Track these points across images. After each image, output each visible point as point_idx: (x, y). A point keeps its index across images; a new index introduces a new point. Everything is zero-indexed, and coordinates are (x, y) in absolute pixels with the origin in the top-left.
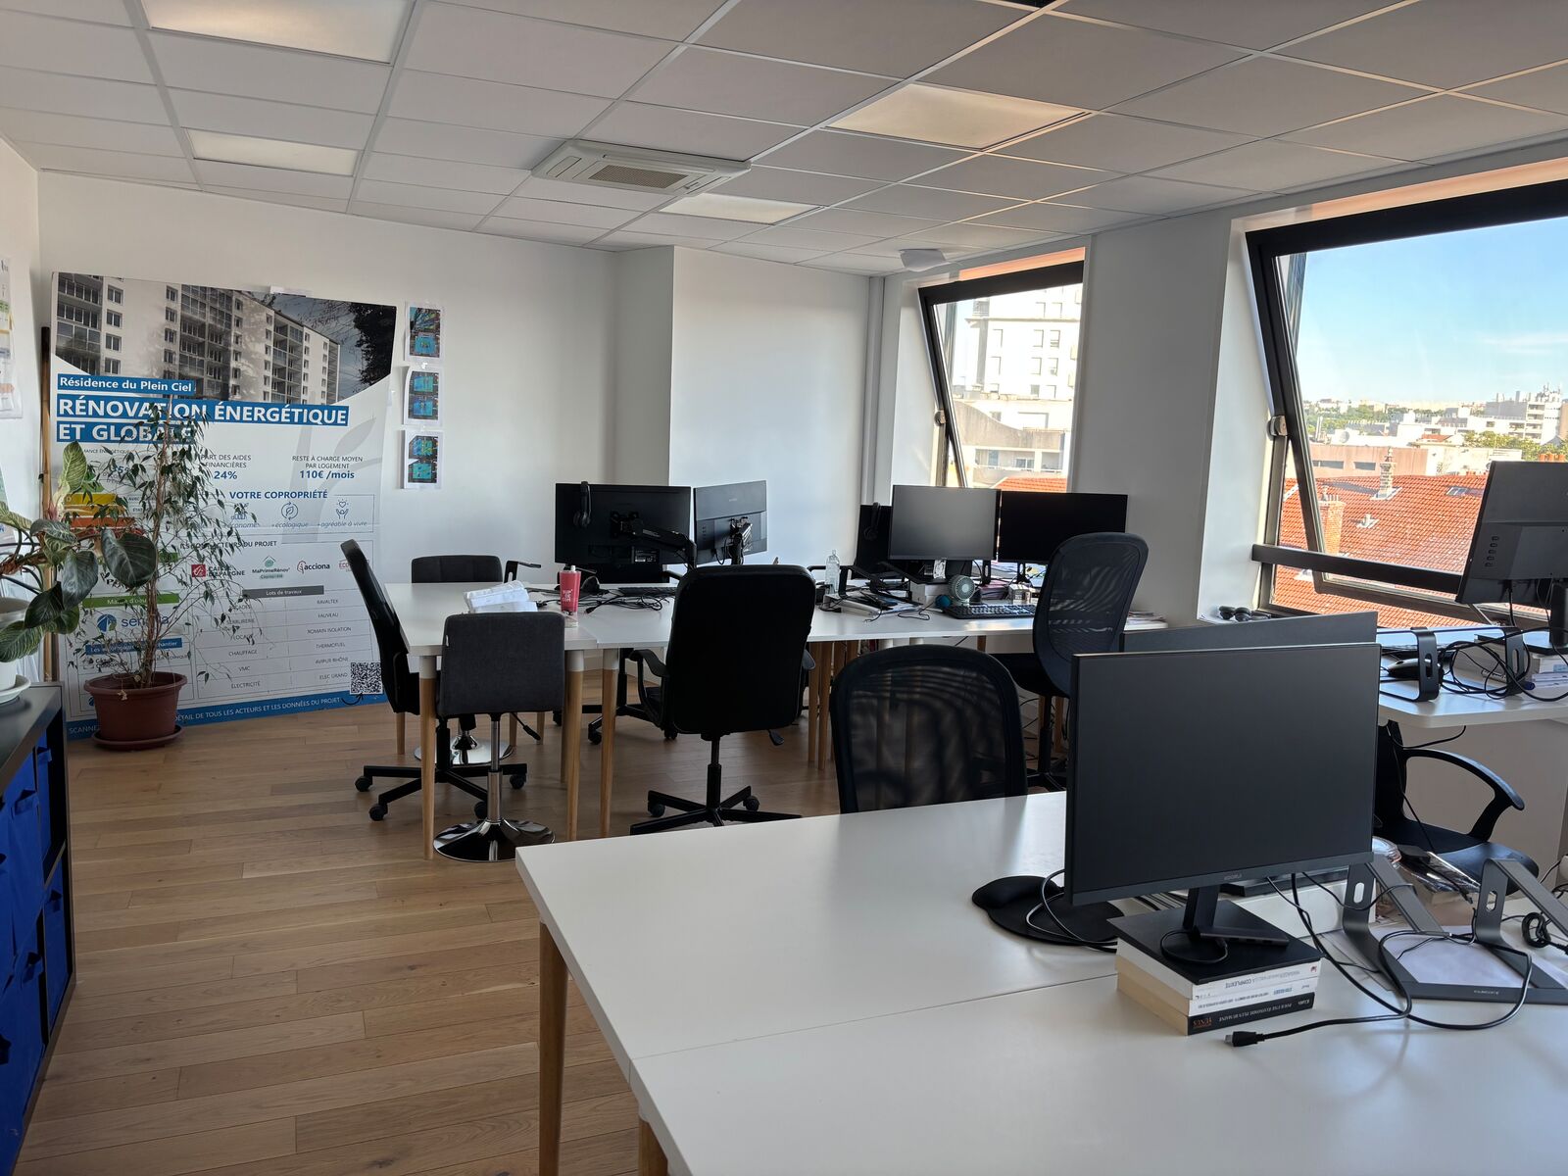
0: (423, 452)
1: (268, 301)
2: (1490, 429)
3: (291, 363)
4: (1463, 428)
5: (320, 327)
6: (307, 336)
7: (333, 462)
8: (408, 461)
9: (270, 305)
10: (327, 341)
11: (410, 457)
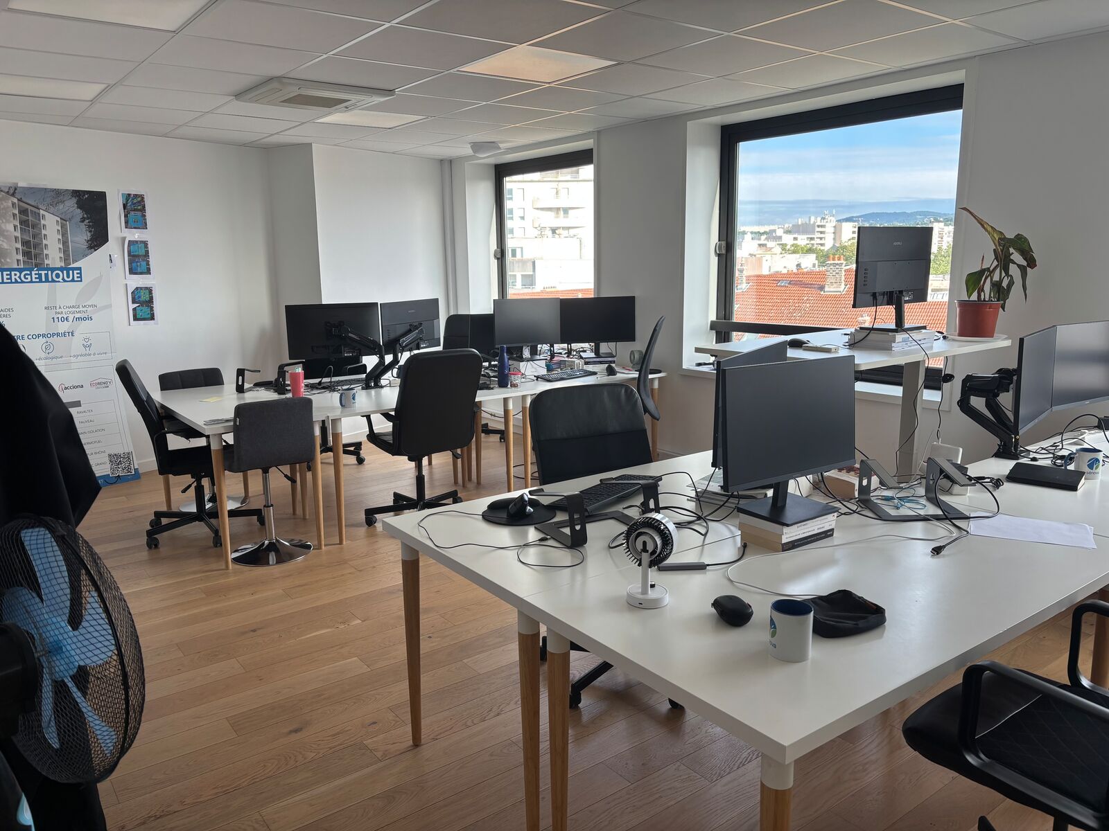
0: (143, 299)
1: (12, 191)
2: (795, 242)
3: (34, 237)
4: (780, 243)
5: (52, 209)
6: (43, 216)
7: (75, 309)
8: (132, 306)
9: (13, 195)
10: (59, 219)
11: (133, 303)
